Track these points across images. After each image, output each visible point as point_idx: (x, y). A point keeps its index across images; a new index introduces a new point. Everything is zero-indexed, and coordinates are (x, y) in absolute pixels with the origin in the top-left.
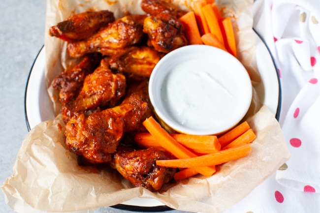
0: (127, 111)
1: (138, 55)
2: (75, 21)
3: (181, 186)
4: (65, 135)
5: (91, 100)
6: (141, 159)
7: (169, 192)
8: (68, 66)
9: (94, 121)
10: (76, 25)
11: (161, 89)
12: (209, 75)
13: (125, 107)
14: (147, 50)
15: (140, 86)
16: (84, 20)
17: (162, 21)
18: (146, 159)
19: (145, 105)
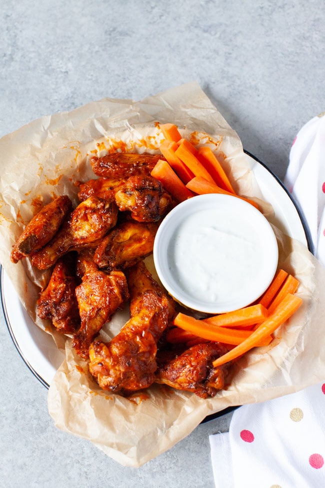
0: (150, 318)
1: (123, 238)
2: (34, 232)
3: (244, 371)
4: (93, 377)
5: (98, 318)
6: (192, 366)
7: (235, 384)
8: (42, 282)
9: (121, 349)
10: (39, 236)
11: (170, 268)
12: (215, 228)
13: (144, 314)
14: (129, 227)
15: (139, 271)
16: (44, 225)
17: (137, 190)
18: (198, 363)
19: (165, 301)
